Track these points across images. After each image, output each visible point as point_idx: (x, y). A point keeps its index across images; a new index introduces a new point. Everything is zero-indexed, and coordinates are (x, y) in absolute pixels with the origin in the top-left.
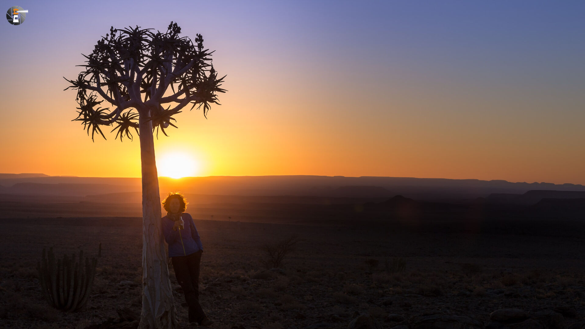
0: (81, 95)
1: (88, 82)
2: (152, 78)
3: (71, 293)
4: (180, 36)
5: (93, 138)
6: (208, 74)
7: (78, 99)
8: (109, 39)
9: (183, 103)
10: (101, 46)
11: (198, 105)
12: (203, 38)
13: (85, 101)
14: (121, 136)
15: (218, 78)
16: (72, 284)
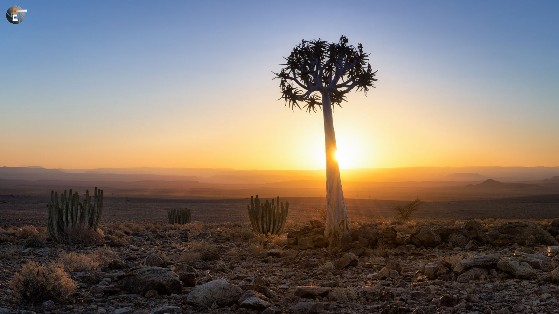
0: (282, 83)
1: (288, 74)
2: (329, 73)
3: (272, 226)
4: (348, 45)
5: (293, 109)
6: (366, 70)
7: (281, 86)
8: (301, 47)
9: (351, 87)
10: (295, 52)
11: (360, 88)
12: (362, 46)
13: (285, 87)
14: (310, 110)
15: (372, 72)
16: (272, 219)
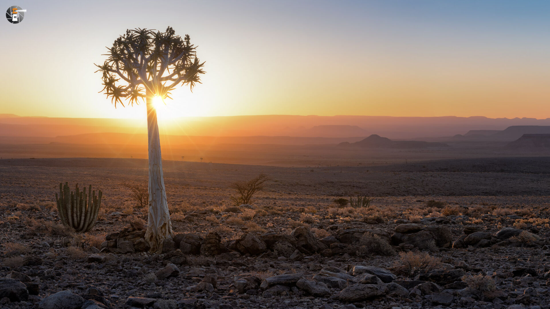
0: (105, 76)
1: (111, 67)
2: (154, 63)
4: (175, 36)
5: (115, 106)
6: (193, 61)
7: (103, 78)
8: (126, 37)
9: (177, 82)
10: (119, 42)
11: (186, 84)
12: (190, 38)
13: (107, 79)
14: (132, 103)
15: (200, 64)
